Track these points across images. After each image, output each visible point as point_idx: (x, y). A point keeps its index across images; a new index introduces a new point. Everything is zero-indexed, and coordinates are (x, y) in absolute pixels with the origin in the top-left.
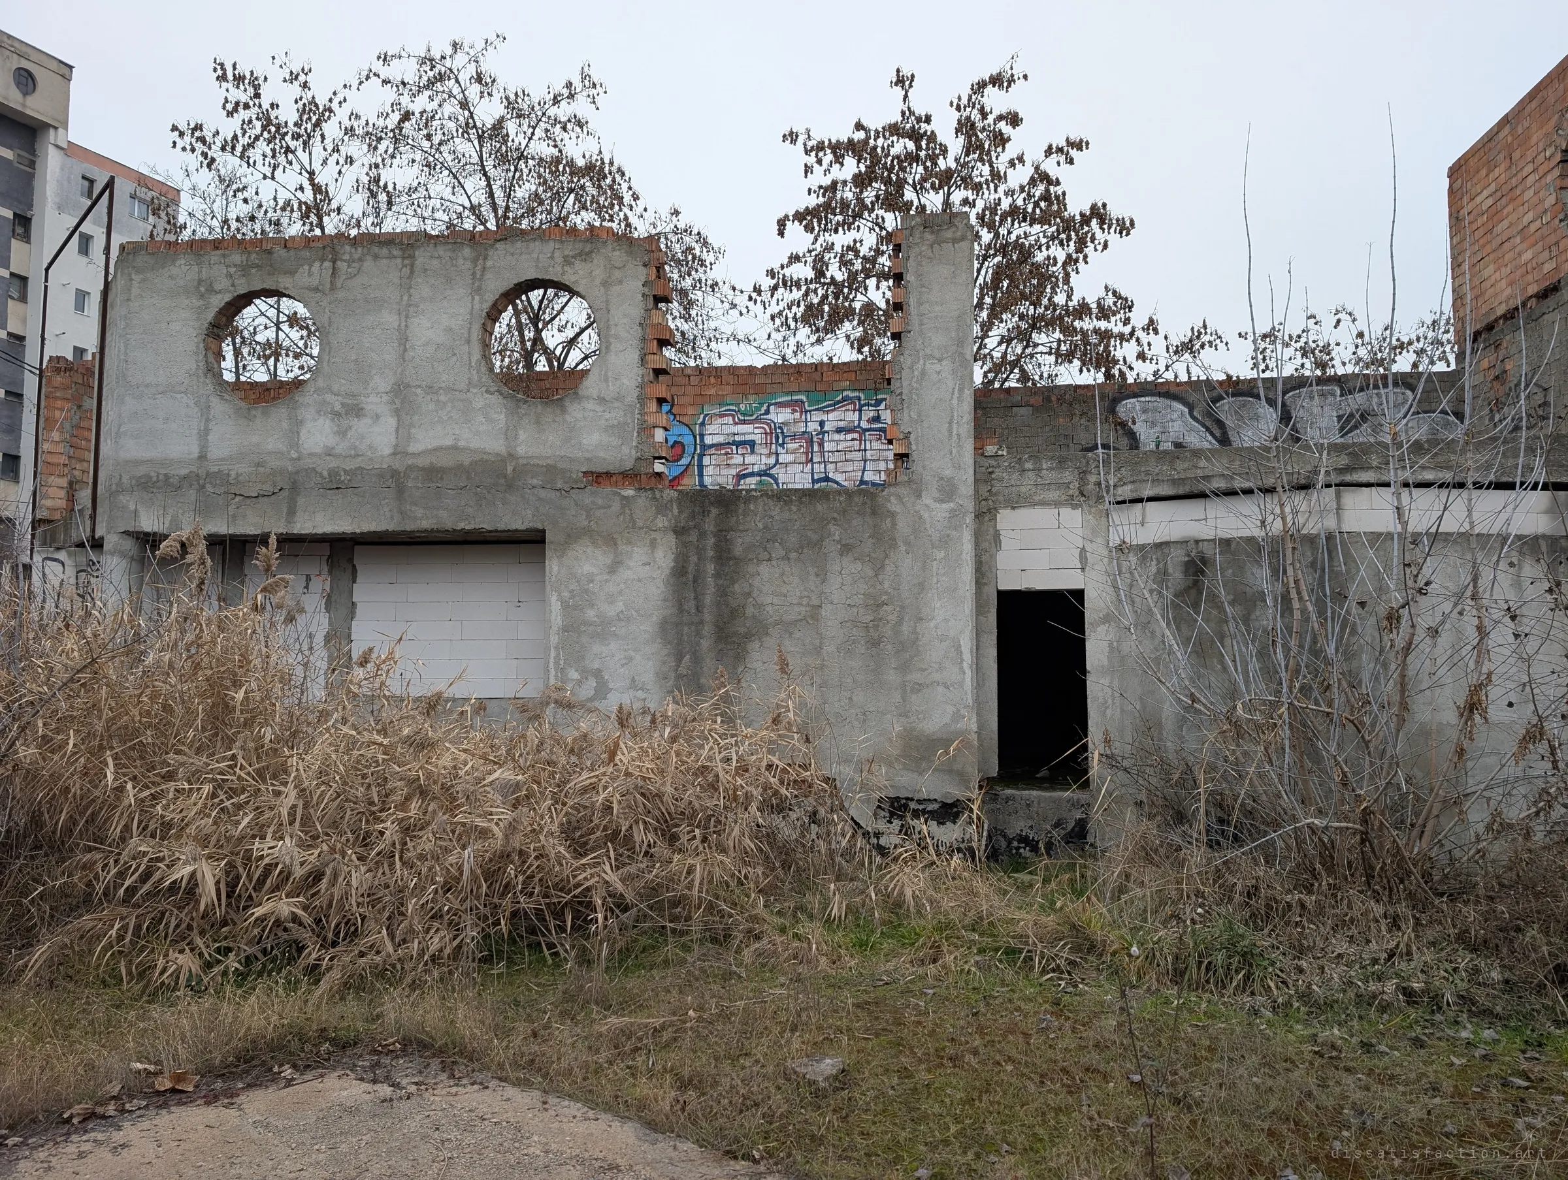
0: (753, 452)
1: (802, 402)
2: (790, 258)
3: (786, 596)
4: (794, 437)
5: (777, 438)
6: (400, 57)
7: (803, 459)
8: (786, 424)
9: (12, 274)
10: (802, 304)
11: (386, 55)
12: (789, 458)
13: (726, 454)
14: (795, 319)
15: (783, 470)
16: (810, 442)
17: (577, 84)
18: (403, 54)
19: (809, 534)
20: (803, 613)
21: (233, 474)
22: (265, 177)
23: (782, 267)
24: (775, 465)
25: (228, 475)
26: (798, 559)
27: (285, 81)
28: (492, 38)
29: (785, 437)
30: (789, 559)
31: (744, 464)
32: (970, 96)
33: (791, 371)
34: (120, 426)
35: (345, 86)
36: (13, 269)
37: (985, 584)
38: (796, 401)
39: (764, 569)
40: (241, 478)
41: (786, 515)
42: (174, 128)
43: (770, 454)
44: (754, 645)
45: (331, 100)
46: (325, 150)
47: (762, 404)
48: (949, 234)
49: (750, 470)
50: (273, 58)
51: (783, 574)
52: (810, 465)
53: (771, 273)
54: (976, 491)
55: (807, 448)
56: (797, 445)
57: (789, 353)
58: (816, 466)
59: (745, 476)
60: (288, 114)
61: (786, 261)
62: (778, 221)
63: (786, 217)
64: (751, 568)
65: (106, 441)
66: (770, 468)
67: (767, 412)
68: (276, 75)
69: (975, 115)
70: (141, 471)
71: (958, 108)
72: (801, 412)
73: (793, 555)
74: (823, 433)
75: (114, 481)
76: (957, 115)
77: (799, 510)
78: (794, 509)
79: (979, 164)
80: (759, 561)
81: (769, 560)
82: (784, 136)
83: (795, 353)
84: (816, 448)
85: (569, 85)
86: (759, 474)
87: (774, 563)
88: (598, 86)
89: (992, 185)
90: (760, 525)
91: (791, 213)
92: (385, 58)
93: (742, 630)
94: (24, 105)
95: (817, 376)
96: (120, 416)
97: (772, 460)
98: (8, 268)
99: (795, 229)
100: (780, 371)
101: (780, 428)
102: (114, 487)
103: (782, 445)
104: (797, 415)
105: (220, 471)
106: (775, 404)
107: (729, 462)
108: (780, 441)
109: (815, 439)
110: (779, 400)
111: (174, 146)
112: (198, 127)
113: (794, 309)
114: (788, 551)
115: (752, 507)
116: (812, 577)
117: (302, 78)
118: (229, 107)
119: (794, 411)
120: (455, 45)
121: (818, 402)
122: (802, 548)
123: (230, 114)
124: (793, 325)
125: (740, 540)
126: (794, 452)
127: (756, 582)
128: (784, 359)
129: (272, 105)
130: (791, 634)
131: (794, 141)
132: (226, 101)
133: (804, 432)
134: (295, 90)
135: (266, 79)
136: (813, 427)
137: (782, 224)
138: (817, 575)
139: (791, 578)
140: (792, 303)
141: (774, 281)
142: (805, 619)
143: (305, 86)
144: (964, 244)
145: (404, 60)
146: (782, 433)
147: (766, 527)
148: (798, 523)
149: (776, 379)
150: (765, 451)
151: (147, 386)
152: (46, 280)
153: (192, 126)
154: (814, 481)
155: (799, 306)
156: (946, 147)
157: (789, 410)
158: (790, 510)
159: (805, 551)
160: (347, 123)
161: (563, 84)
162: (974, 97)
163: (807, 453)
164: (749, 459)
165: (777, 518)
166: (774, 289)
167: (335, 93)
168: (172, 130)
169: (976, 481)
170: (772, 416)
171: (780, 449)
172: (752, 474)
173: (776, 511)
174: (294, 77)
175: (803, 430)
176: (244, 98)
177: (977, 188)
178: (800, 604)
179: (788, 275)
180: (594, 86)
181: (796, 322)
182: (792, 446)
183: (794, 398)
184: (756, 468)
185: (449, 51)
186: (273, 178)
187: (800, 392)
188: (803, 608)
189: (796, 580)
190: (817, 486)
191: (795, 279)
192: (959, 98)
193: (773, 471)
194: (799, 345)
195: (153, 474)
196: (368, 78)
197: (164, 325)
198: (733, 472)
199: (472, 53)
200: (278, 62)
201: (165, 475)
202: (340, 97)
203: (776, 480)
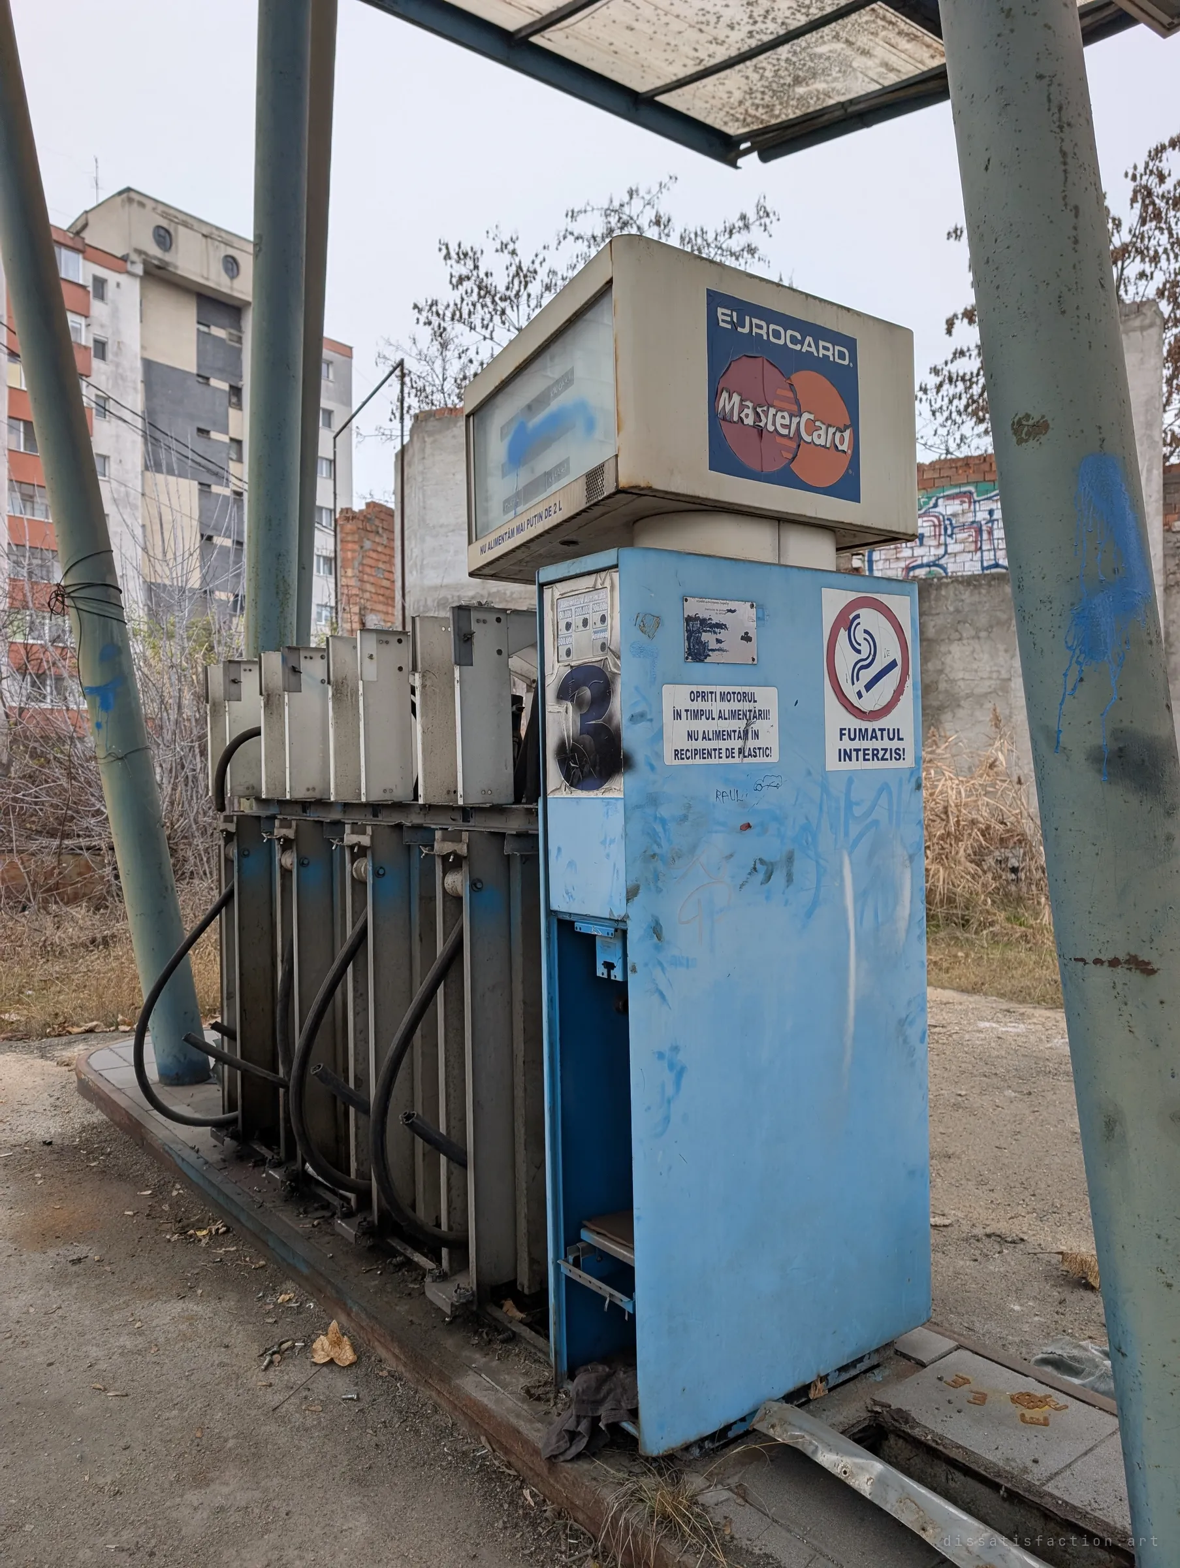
0: (921, 544)
1: (971, 493)
2: (955, 354)
3: (976, 671)
4: (963, 527)
5: (946, 529)
6: (585, 211)
7: (973, 547)
8: (955, 515)
9: (232, 439)
10: (964, 396)
11: (573, 212)
12: (959, 547)
13: (896, 548)
14: (959, 412)
15: (952, 560)
16: (979, 531)
17: (752, 216)
18: (589, 208)
19: (999, 614)
20: (993, 687)
21: (508, 593)
22: (485, 338)
23: (946, 363)
24: (944, 556)
25: (505, 594)
26: (989, 637)
27: (497, 251)
28: (666, 180)
29: (953, 528)
30: (979, 638)
31: (913, 556)
32: (1147, 164)
33: (959, 464)
34: (423, 560)
35: (544, 248)
36: (233, 436)
37: (1172, 653)
38: (965, 493)
39: (955, 648)
40: (514, 596)
41: (976, 598)
42: (416, 306)
43: (939, 545)
44: (947, 717)
45: (533, 262)
46: (529, 306)
47: (930, 498)
48: (1137, 323)
49: (919, 562)
50: (488, 232)
51: (973, 652)
52: (979, 553)
53: (936, 371)
54: (1165, 565)
55: (976, 537)
56: (966, 535)
57: (952, 446)
58: (985, 554)
59: (914, 568)
60: (499, 281)
61: (950, 356)
62: (947, 321)
63: (955, 316)
64: (943, 649)
65: (411, 572)
66: (939, 559)
67: (936, 505)
68: (490, 246)
69: (1153, 181)
70: (443, 593)
71: (1134, 178)
72: (970, 503)
73: (983, 634)
74: (992, 521)
75: (422, 603)
76: (1132, 185)
77: (988, 592)
78: (983, 591)
79: (1157, 233)
80: (951, 641)
81: (960, 639)
82: (949, 234)
83: (959, 446)
84: (985, 536)
85: (743, 217)
86: (928, 565)
87: (965, 642)
88: (771, 215)
89: (1172, 256)
90: (951, 609)
91: (960, 311)
92: (573, 215)
93: (936, 704)
94: (232, 288)
95: (986, 467)
96: (422, 551)
97: (941, 551)
98: (227, 433)
99: (961, 326)
100: (948, 465)
101: (948, 519)
102: (421, 609)
103: (951, 536)
104: (966, 506)
105: (498, 591)
106: (943, 497)
107: (898, 556)
108: (949, 532)
109: (984, 528)
110: (945, 494)
111: (418, 322)
112: (434, 303)
113: (956, 402)
114: (978, 630)
115: (943, 592)
116: (1002, 653)
117: (511, 247)
118: (454, 281)
119: (962, 502)
120: (631, 193)
121: (987, 492)
122: (991, 627)
123: (455, 287)
124: (959, 420)
125: (932, 623)
126: (963, 542)
127: (948, 660)
128: (948, 452)
129: (487, 274)
130: (982, 705)
131: (958, 237)
132: (452, 276)
133: (973, 522)
134: (506, 257)
135: (482, 252)
136: (982, 516)
137: (950, 324)
138: (1006, 651)
139: (981, 655)
140: (954, 397)
141: (940, 379)
142: (995, 691)
143: (513, 253)
144: (1154, 331)
145: (589, 213)
146: (951, 524)
147: (957, 611)
148: (987, 605)
149: (945, 473)
150: (934, 543)
151: (441, 526)
152: (335, 447)
153: (429, 303)
154: (983, 568)
155: (960, 398)
156: (1120, 221)
157: (957, 502)
158: (980, 593)
159: (994, 630)
160: (546, 280)
161: (738, 216)
162: (1151, 164)
163: (976, 542)
164: (919, 551)
165: (968, 601)
166: (939, 387)
167: (536, 256)
168: (414, 308)
169: (1165, 556)
170: (940, 509)
171: (949, 540)
172: (921, 566)
173: (967, 595)
174: (504, 246)
175: (971, 520)
176: (465, 272)
177: (1155, 259)
178: (990, 678)
179: (953, 371)
180: (768, 215)
181: (960, 415)
182: (961, 536)
183: (964, 489)
184: (925, 560)
185: (626, 198)
186: (492, 339)
187: (968, 483)
188: (993, 682)
189: (986, 657)
190: (986, 572)
191: (961, 374)
192: (1135, 168)
193: (942, 562)
194: (963, 438)
195: (449, 597)
196: (565, 237)
197: (452, 476)
198: (903, 564)
199: (647, 197)
200: (491, 235)
201: (459, 596)
202: (540, 258)
203: (945, 570)
